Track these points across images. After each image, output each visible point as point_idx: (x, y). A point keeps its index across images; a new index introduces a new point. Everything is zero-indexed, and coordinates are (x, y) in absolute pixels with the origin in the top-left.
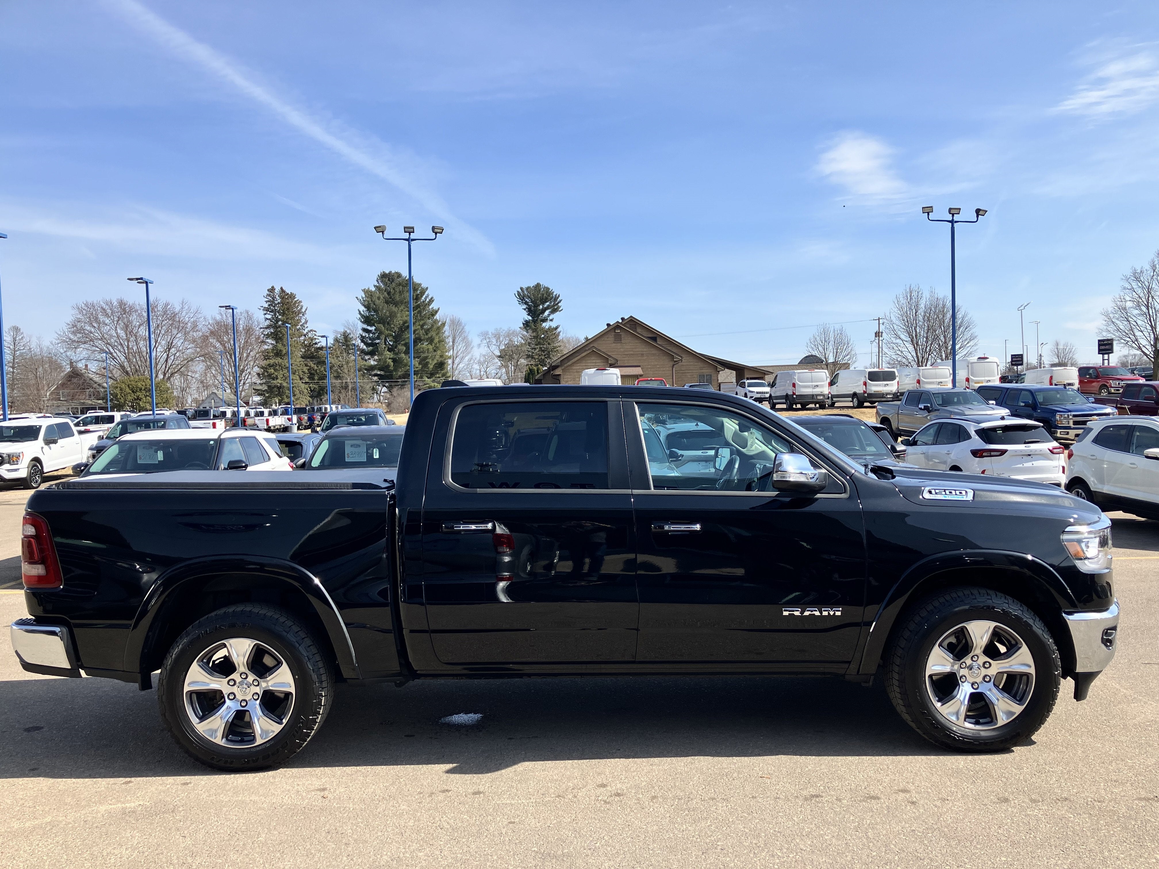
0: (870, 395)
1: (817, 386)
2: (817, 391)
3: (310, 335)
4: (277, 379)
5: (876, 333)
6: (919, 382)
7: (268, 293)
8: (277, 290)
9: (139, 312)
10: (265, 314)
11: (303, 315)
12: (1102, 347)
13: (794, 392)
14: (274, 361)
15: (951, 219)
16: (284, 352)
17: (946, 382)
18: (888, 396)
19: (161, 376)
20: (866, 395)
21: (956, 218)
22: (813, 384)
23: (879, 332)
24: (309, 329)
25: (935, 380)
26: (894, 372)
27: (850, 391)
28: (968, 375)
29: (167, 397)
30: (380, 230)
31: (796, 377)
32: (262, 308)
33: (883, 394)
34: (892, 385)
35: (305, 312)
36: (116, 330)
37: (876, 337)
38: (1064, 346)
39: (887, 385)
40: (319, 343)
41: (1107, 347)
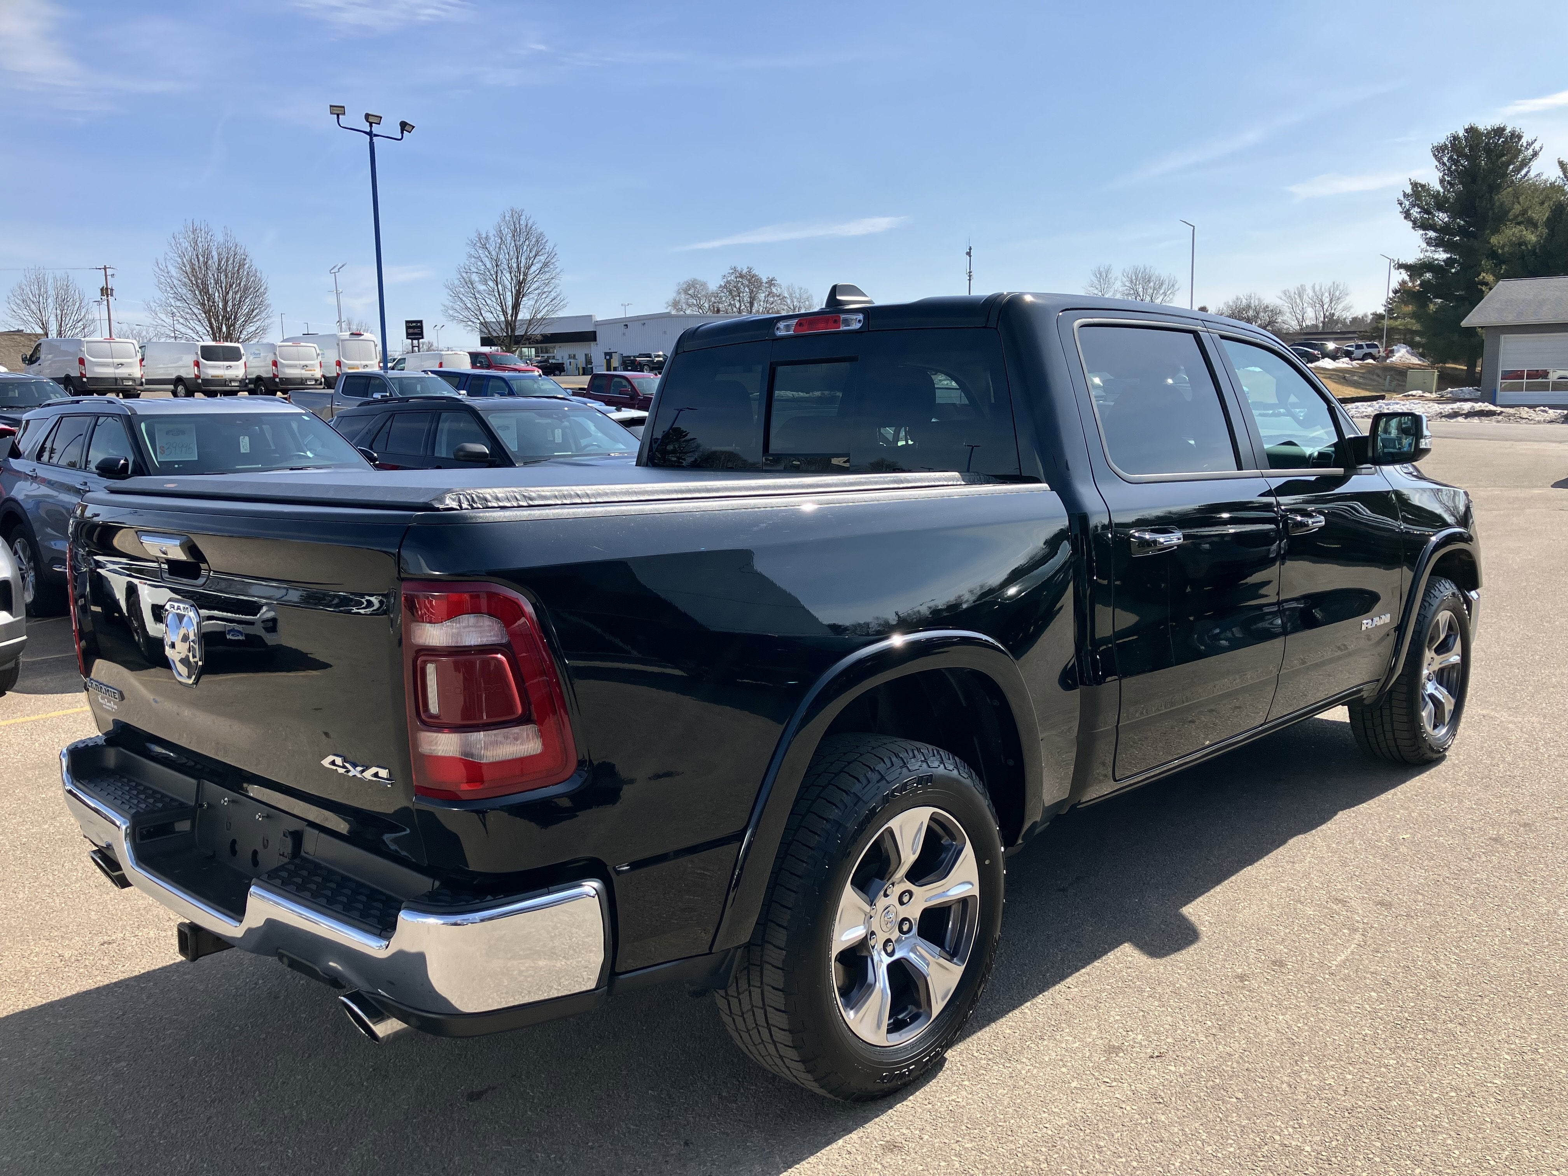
0: (206, 382)
1: (122, 365)
2: (122, 372)
5: (102, 290)
6: (275, 364)
12: (411, 331)
13: (84, 373)
15: (368, 130)
17: (312, 365)
18: (233, 384)
20: (200, 381)
21: (376, 129)
22: (116, 360)
23: (107, 289)
25: (297, 362)
26: (238, 348)
27: (172, 374)
28: (340, 357)
31: (85, 349)
33: (226, 381)
34: (237, 367)
37: (102, 295)
38: (358, 325)
39: (231, 367)
41: (416, 331)
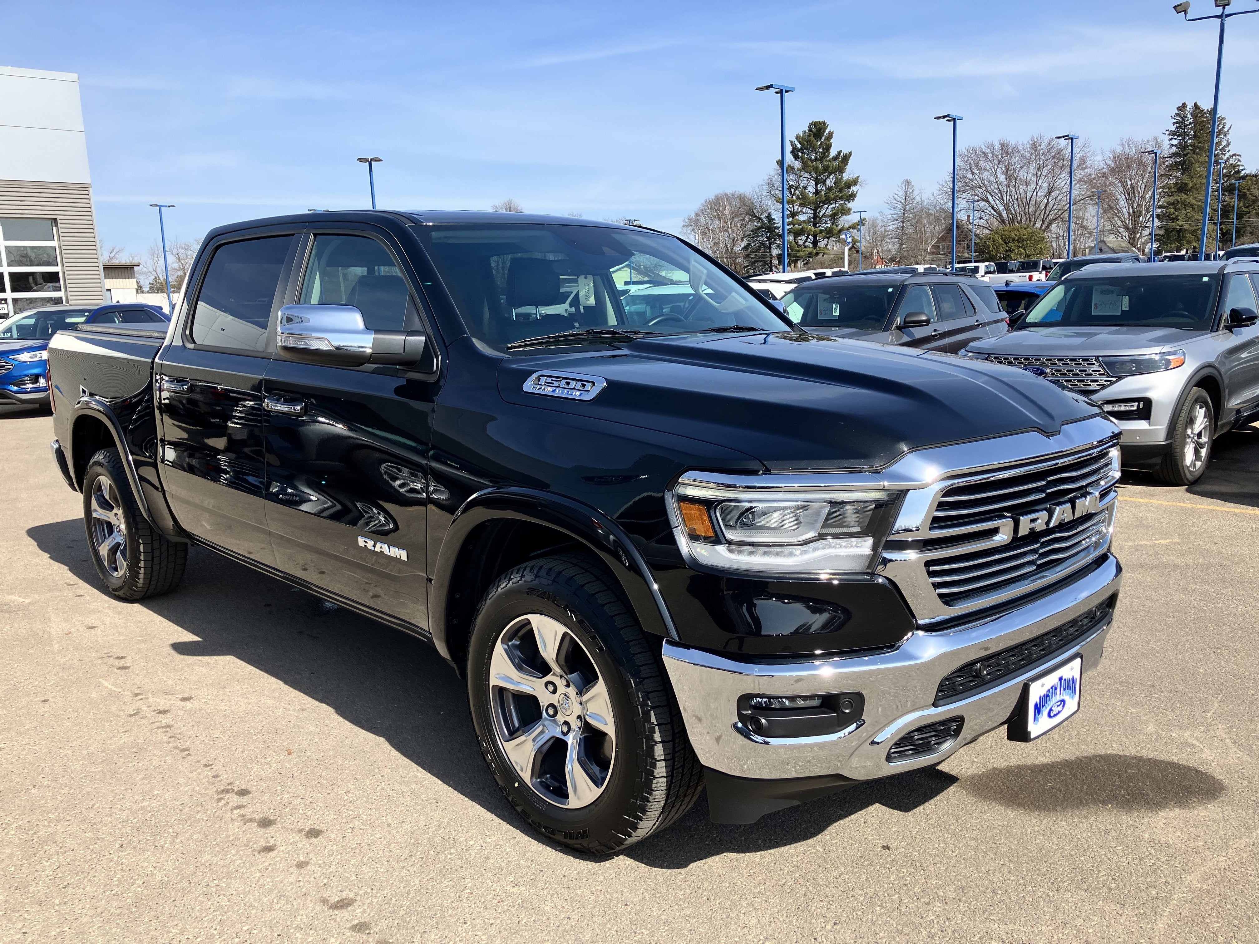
3: (1231, 161)
4: (1178, 220)
7: (1177, 112)
8: (1189, 108)
9: (1022, 152)
10: (1171, 139)
11: (1225, 135)
14: (1175, 198)
16: (1191, 185)
19: (1038, 225)
24: (1231, 153)
29: (1041, 248)
30: (1181, 9)
32: (1168, 132)
35: (1228, 131)
36: (996, 175)
40: (1242, 170)
